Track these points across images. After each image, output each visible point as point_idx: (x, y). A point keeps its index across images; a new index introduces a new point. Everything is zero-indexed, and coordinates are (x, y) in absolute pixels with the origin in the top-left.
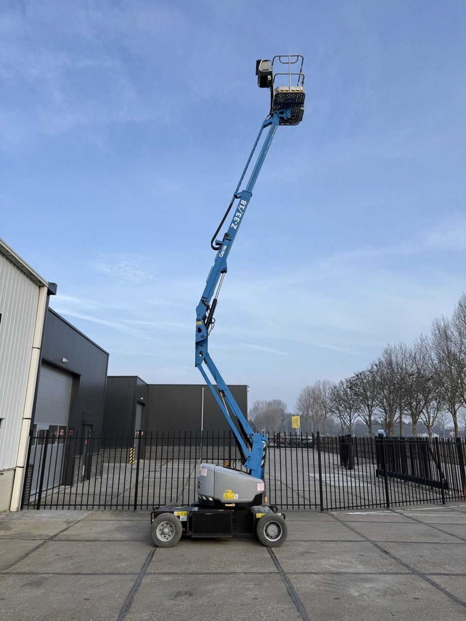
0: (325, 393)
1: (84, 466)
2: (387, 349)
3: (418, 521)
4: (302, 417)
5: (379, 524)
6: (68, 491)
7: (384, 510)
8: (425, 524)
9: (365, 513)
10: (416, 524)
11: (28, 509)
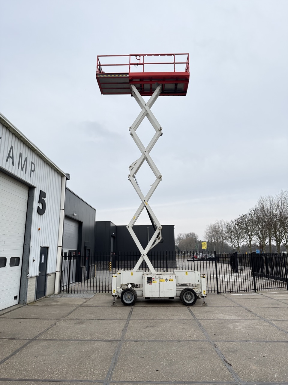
0: (222, 228)
1: (86, 272)
2: (261, 200)
3: (270, 298)
4: (208, 243)
5: (249, 299)
7: (253, 293)
8: (274, 299)
9: (242, 294)
10: (269, 299)
11: (63, 293)
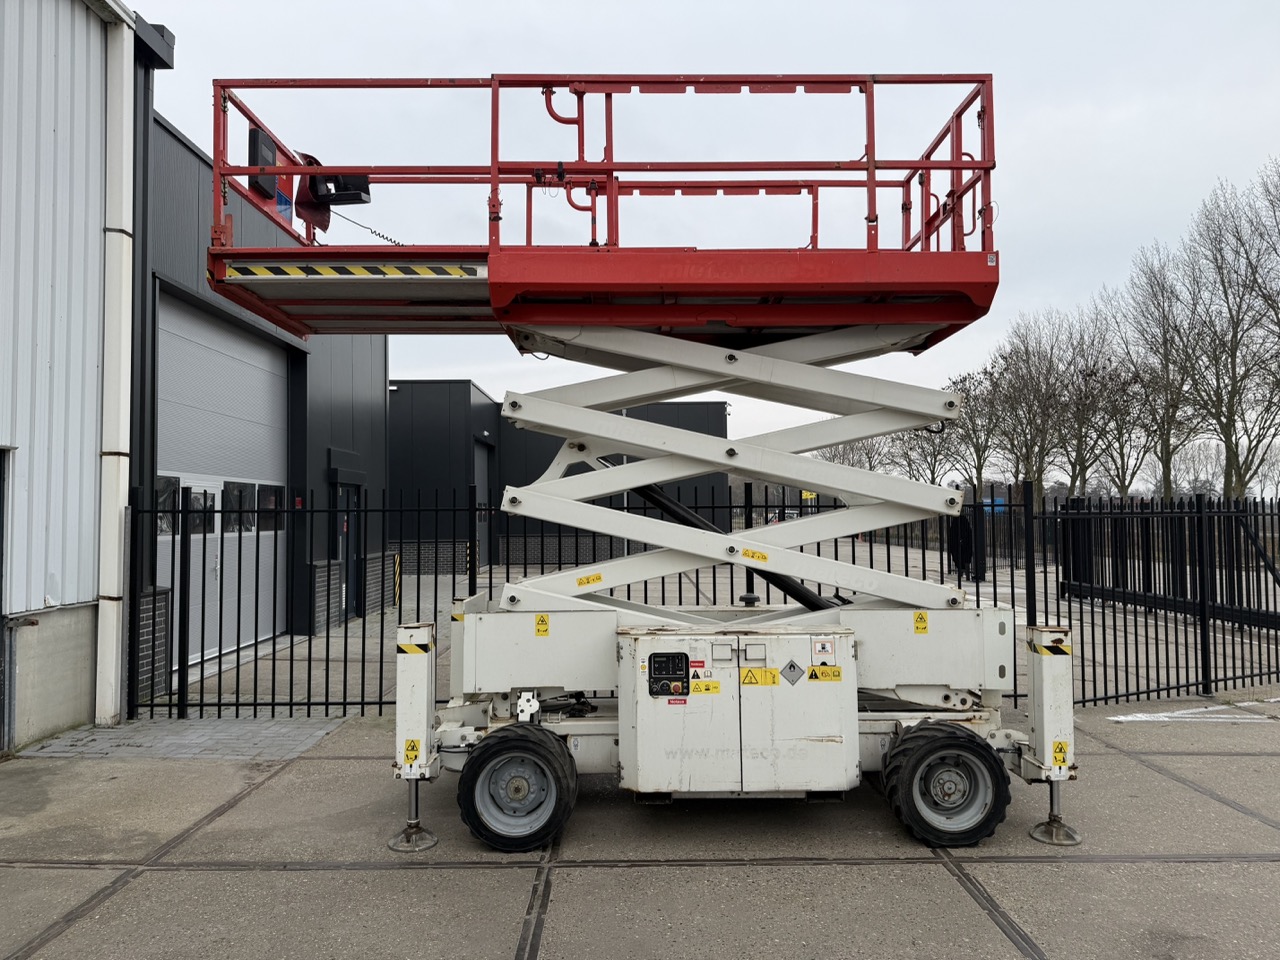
1: (344, 586)
2: (1019, 326)
6: (301, 650)
11: (152, 717)
